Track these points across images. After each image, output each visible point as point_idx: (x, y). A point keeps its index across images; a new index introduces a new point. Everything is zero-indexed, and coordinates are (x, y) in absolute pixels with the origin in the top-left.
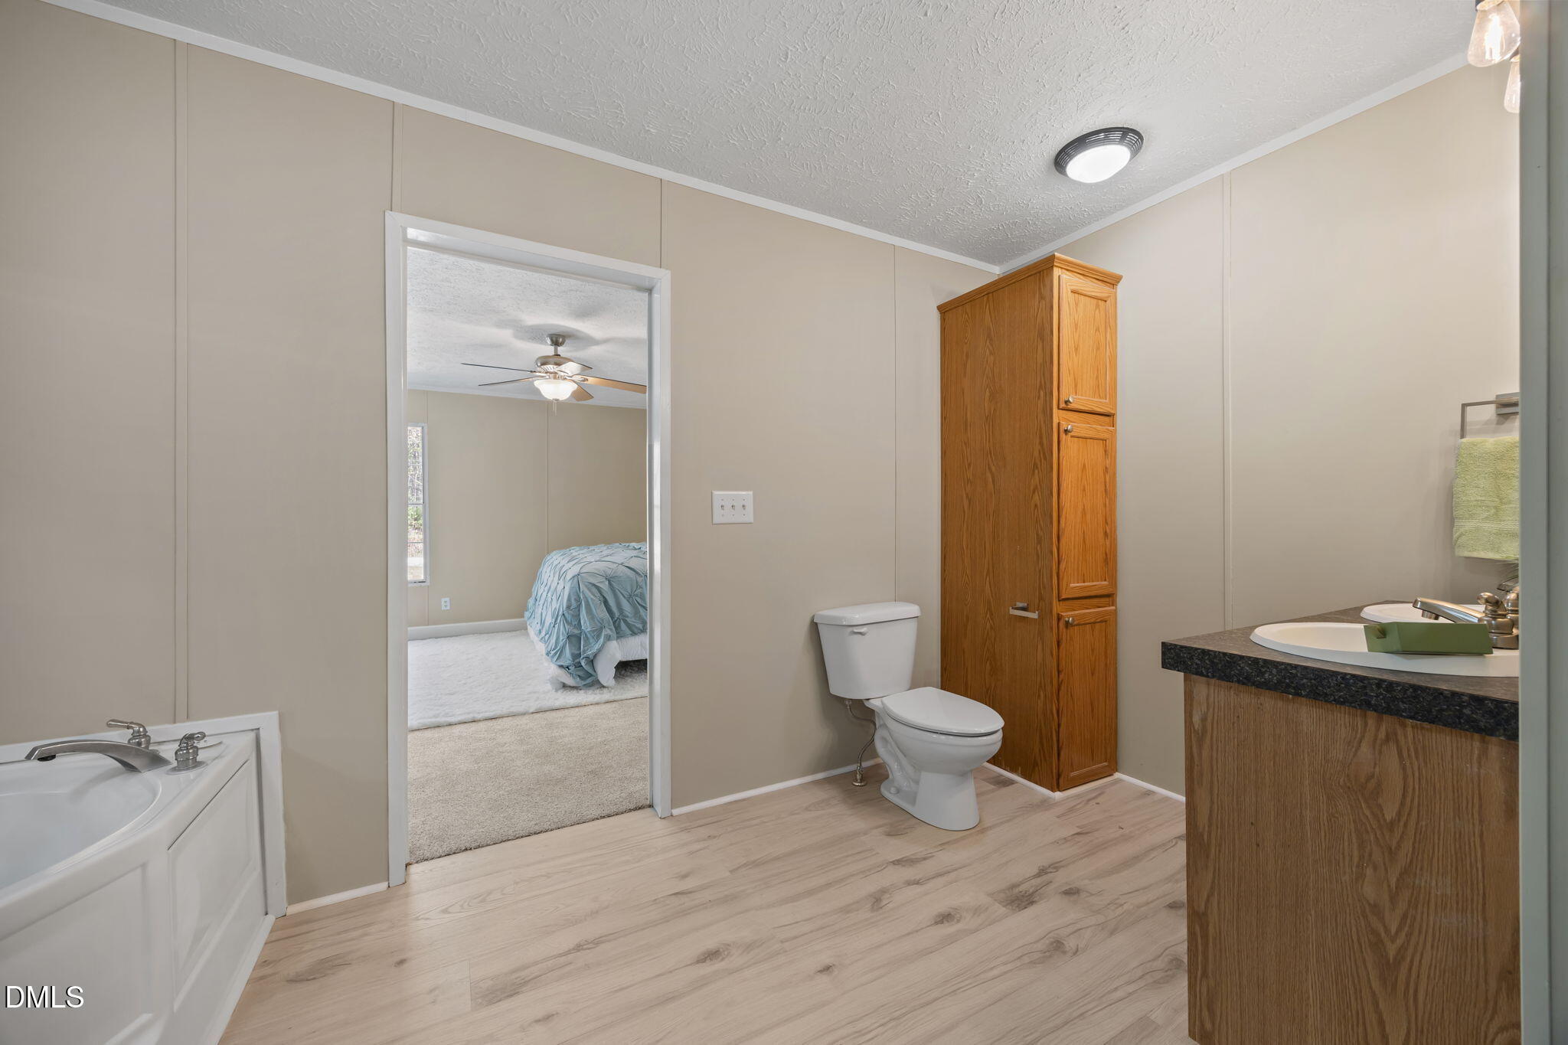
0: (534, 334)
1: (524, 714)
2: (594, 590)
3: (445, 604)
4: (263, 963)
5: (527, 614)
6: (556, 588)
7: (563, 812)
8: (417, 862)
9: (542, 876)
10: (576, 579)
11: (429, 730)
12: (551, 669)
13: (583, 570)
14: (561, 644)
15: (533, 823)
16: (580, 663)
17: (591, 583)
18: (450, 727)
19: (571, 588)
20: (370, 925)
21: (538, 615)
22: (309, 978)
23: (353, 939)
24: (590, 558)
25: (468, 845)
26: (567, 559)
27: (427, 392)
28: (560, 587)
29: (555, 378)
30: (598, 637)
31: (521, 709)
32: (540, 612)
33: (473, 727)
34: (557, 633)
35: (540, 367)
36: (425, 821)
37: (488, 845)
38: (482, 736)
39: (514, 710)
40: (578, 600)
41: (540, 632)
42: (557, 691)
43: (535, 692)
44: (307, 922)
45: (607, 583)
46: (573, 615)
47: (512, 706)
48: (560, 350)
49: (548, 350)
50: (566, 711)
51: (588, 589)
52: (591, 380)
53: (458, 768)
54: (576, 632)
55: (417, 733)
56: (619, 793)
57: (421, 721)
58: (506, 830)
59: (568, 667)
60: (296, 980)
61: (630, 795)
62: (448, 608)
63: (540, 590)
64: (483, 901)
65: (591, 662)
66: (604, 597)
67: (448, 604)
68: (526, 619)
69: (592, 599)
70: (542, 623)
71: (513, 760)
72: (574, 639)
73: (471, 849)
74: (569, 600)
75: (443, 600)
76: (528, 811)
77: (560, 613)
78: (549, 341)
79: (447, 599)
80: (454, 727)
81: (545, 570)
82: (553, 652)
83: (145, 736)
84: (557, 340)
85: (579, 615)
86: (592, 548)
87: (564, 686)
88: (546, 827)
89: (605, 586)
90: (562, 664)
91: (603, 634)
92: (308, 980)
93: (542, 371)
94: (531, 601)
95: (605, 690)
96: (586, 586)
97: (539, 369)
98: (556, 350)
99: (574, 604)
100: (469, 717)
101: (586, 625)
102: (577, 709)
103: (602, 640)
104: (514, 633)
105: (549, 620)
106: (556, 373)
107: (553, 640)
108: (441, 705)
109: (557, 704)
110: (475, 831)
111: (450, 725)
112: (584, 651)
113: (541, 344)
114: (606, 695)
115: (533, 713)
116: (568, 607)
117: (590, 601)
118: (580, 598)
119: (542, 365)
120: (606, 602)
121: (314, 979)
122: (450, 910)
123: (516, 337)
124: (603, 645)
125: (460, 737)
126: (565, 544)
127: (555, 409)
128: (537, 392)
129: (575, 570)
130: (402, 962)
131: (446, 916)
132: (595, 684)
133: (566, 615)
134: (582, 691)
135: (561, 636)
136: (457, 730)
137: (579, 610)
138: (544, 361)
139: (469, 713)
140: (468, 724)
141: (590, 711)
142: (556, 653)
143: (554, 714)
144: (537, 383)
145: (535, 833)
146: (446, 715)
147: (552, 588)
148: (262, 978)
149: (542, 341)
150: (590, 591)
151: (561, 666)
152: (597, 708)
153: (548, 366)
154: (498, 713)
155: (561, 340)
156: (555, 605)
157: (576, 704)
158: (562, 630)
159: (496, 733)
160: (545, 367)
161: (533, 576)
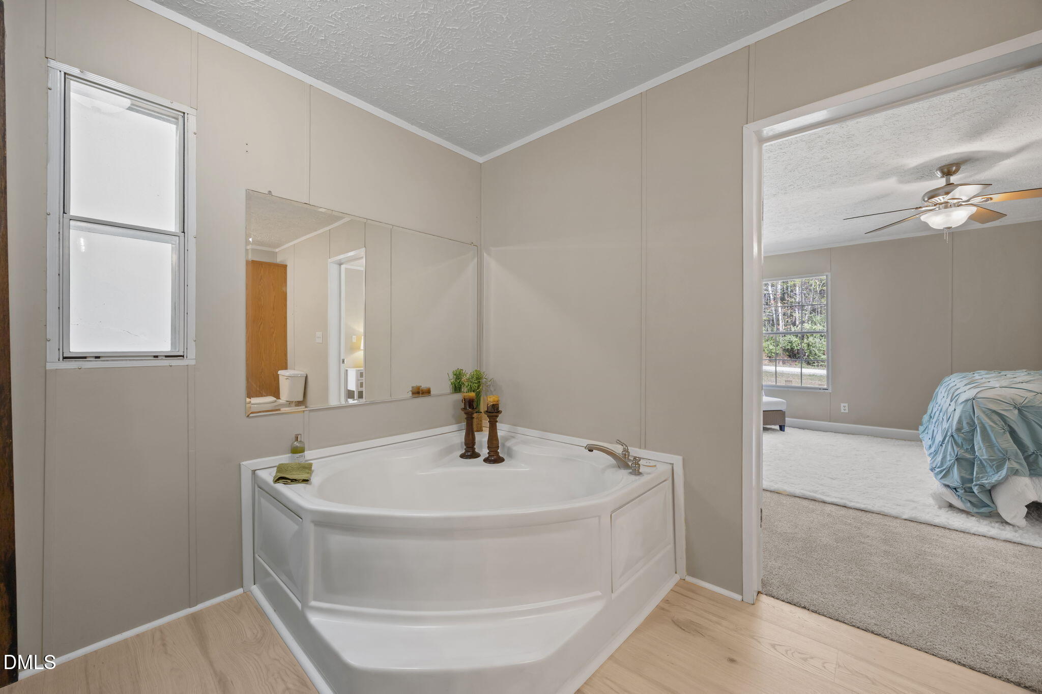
0: (922, 172)
1: (896, 518)
2: (996, 418)
3: (844, 408)
4: (666, 601)
5: (921, 428)
6: (947, 409)
7: (910, 630)
8: (766, 595)
9: (867, 677)
10: (969, 403)
11: (807, 500)
12: (934, 484)
13: (979, 396)
14: (948, 464)
15: (873, 621)
16: (971, 488)
17: (990, 410)
18: (823, 504)
19: (963, 412)
20: (723, 618)
21: (930, 432)
22: (682, 627)
23: (711, 621)
24: (994, 383)
25: (807, 606)
26: (966, 382)
27: (830, 248)
28: (951, 409)
29: (946, 207)
30: (999, 468)
31: (893, 512)
32: (932, 430)
33: (843, 511)
34: (944, 451)
35: (927, 201)
36: (781, 567)
37: (823, 615)
38: (849, 521)
39: (886, 510)
40: (972, 424)
41: (930, 447)
42: (940, 508)
43: (913, 501)
44: (693, 591)
45: (1016, 412)
46: (964, 439)
47: (885, 506)
48: (953, 179)
49: (941, 182)
50: (947, 531)
51: (987, 415)
52: (996, 198)
53: (820, 538)
54: (968, 456)
55: (798, 499)
56: (995, 650)
57: (802, 491)
58: (844, 612)
59: (955, 489)
60: (677, 623)
61: (1014, 662)
62: (847, 411)
63: (933, 407)
64: (805, 660)
65: (990, 491)
66: (1009, 426)
67: (847, 408)
68: (920, 432)
69: (990, 426)
70: (933, 438)
71: (871, 554)
72: (966, 462)
73: (809, 610)
74: (960, 421)
75: (842, 405)
76: (871, 607)
77: (949, 434)
78: (939, 174)
79: (846, 405)
80: (827, 505)
81: (941, 389)
82: (938, 470)
83: (628, 451)
84: (948, 171)
85: (973, 440)
86: (1003, 373)
87: (951, 506)
88: (887, 633)
89: (1013, 416)
90: (947, 483)
91: (1006, 467)
92: (681, 628)
93: (931, 204)
94: (926, 418)
95: (1008, 528)
96: (984, 412)
97: (926, 204)
98: (948, 180)
99: (966, 428)
100: (842, 502)
101: (981, 450)
102: (962, 535)
103: (1003, 472)
104: (909, 443)
105: (939, 438)
106: (947, 202)
107: (939, 458)
108: (822, 485)
109: (937, 521)
110: (817, 597)
111: (824, 502)
112: (978, 479)
113: (931, 180)
114: (1007, 533)
115: (906, 520)
116: (959, 430)
117: (989, 429)
118: (974, 423)
119: (929, 199)
120: (1013, 433)
121: (684, 630)
122: (777, 647)
123: (901, 182)
124: (1006, 478)
125: (829, 515)
126: (968, 367)
127: (946, 238)
128: (926, 226)
129: (971, 394)
130: (732, 660)
131: (772, 649)
132: (993, 515)
133: (956, 436)
134: (974, 518)
135: (948, 456)
136: (829, 508)
137: (973, 435)
138: (932, 194)
139: (842, 499)
140: (839, 507)
141: (981, 542)
142: (941, 471)
143: (930, 529)
144: (923, 218)
145: (872, 632)
146: (823, 493)
147: (944, 409)
148: (663, 609)
149: (931, 176)
150: (990, 419)
151: (947, 486)
152: (991, 543)
153: (936, 198)
154: (869, 507)
155: (954, 168)
156: (945, 425)
157: (963, 529)
158: (951, 452)
159: (862, 524)
160: (933, 200)
161: (928, 395)
